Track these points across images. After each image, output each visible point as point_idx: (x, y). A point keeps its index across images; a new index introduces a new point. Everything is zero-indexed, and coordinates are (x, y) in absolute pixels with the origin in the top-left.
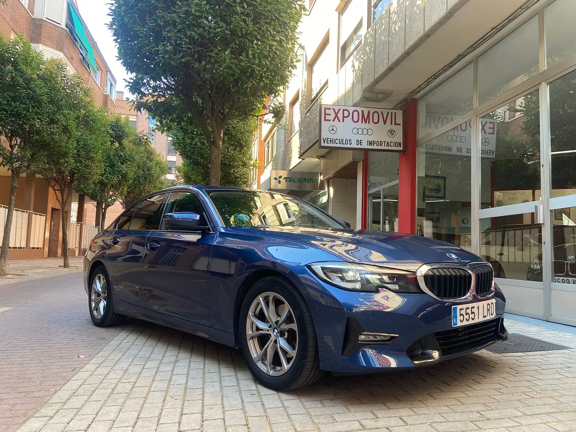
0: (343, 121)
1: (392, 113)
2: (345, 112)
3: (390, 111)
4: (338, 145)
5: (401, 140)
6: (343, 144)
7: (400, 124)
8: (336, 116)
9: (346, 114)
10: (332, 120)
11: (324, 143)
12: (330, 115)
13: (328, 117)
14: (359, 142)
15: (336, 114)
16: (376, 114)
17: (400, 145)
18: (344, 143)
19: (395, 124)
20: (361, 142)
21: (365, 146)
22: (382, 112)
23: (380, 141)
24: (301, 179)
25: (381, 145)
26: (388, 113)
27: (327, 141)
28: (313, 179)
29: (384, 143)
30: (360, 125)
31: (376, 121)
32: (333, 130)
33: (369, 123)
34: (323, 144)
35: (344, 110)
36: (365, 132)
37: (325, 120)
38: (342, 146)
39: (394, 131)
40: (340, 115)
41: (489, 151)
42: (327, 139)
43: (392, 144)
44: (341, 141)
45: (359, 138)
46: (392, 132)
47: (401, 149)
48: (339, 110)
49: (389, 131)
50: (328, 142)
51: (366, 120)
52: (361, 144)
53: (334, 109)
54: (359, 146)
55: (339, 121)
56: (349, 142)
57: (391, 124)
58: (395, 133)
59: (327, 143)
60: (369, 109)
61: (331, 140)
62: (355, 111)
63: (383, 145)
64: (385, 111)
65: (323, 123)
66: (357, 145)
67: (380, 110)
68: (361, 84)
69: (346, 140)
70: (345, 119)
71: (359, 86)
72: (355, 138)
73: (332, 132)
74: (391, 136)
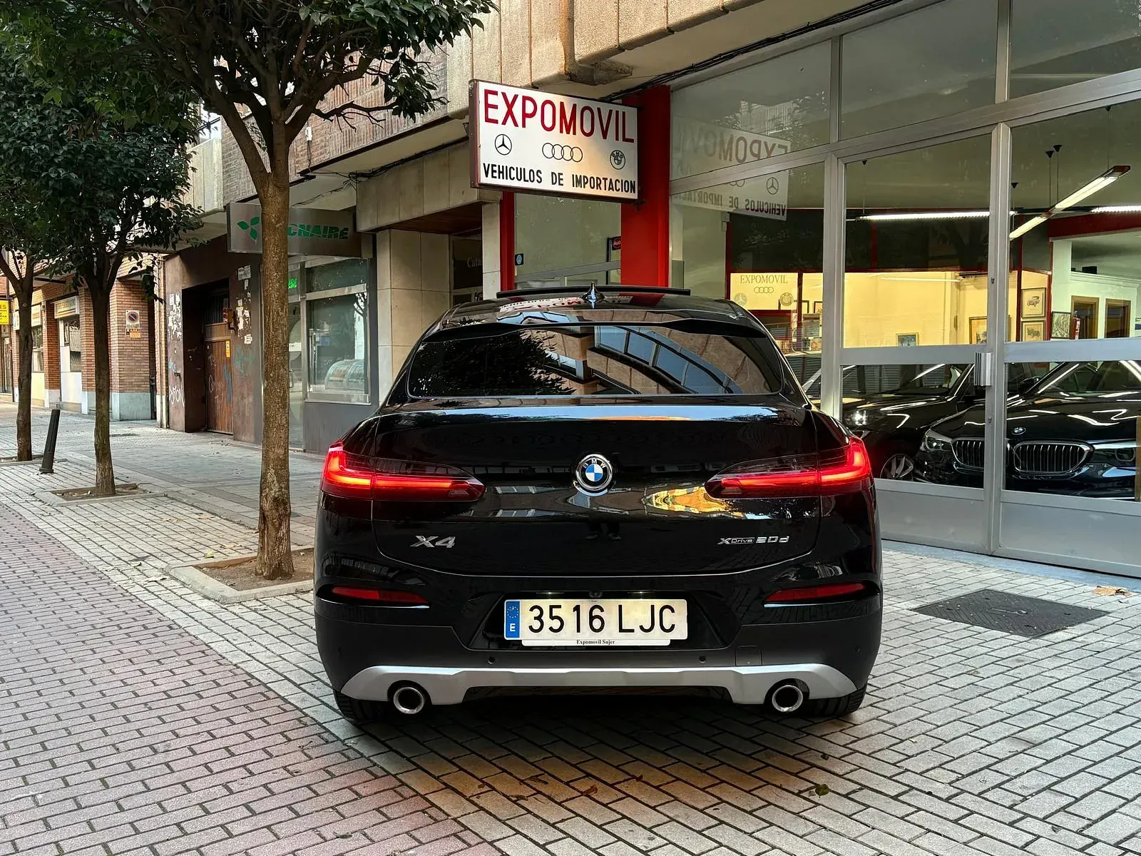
0: (524, 125)
1: (617, 112)
2: (528, 103)
3: (614, 108)
4: (515, 183)
5: (633, 177)
6: (525, 180)
7: (632, 141)
8: (510, 113)
9: (530, 108)
10: (501, 121)
11: (487, 176)
12: (495, 107)
13: (492, 114)
14: (557, 178)
15: (510, 106)
16: (587, 113)
17: (633, 187)
18: (527, 178)
19: (625, 140)
20: (561, 177)
21: (568, 187)
22: (599, 109)
23: (597, 178)
24: (308, 227)
25: (599, 185)
26: (611, 111)
27: (493, 171)
28: (337, 229)
29: (603, 181)
30: (557, 136)
31: (587, 130)
32: (503, 145)
33: (574, 133)
34: (484, 179)
35: (525, 98)
36: (567, 156)
37: (488, 120)
38: (522, 184)
39: (623, 156)
40: (517, 110)
41: (777, 207)
42: (493, 166)
43: (619, 186)
44: (521, 174)
45: (558, 166)
46: (617, 157)
47: (634, 196)
48: (516, 97)
49: (612, 154)
50: (495, 174)
51: (568, 127)
52: (561, 182)
53: (504, 95)
54: (556, 188)
55: (516, 125)
56: (536, 178)
57: (617, 139)
58: (623, 159)
59: (493, 177)
60: (575, 101)
61: (501, 170)
62: (547, 102)
63: (602, 186)
64: (605, 108)
65: (483, 127)
66: (553, 184)
67: (595, 106)
68: (559, 39)
69: (531, 170)
70: (527, 120)
71: (551, 43)
72: (547, 167)
73: (503, 150)
74: (616, 166)
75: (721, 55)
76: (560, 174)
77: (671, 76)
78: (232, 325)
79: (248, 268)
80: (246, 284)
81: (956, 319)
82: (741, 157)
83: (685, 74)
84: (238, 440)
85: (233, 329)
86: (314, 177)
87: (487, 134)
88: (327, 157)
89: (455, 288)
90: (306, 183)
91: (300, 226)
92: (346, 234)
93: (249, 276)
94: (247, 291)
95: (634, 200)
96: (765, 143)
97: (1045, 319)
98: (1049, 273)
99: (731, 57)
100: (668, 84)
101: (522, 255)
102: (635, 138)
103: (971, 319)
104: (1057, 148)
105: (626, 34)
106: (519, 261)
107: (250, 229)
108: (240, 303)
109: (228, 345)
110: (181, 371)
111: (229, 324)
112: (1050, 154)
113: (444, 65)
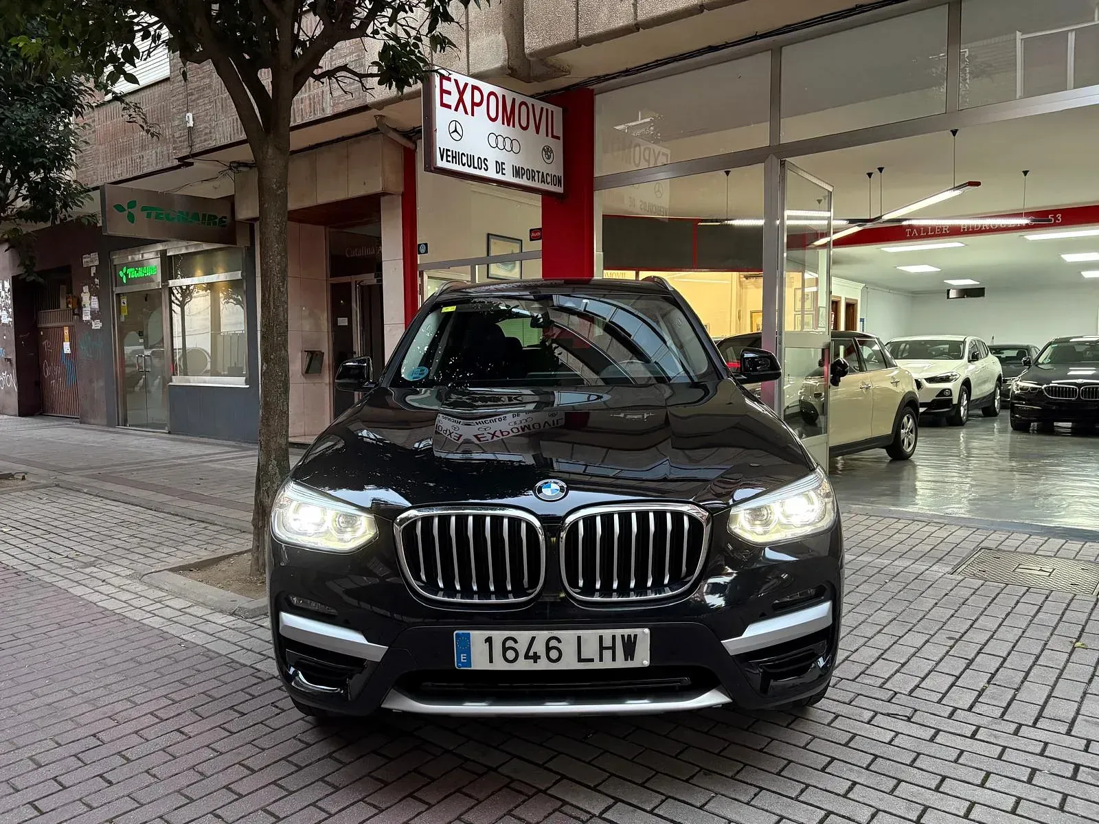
0: (473, 115)
1: (547, 110)
2: (477, 93)
3: (546, 106)
4: (466, 170)
5: (560, 173)
6: (474, 167)
7: (558, 138)
8: (461, 100)
9: (477, 100)
10: (453, 107)
11: (442, 160)
12: (449, 93)
13: (447, 99)
14: (500, 167)
15: (461, 93)
16: (524, 108)
17: (560, 182)
18: (476, 165)
19: (553, 136)
20: (503, 166)
21: (509, 177)
22: (533, 105)
24: (188, 214)
25: (533, 177)
26: (542, 109)
27: (448, 156)
28: (215, 217)
29: (537, 174)
30: (499, 127)
31: (524, 125)
32: (456, 131)
33: (514, 126)
34: (441, 163)
35: (474, 88)
36: (508, 147)
37: (443, 105)
38: (471, 171)
39: (551, 151)
40: (467, 98)
42: (448, 150)
43: (549, 179)
44: (471, 162)
45: (502, 156)
46: (547, 151)
47: (560, 190)
48: (466, 85)
49: (544, 149)
50: (449, 159)
51: (509, 119)
52: (503, 171)
53: (456, 81)
54: (499, 177)
55: (466, 113)
56: (484, 166)
57: (547, 136)
58: (552, 154)
59: (447, 161)
60: (515, 95)
61: (454, 155)
62: (491, 93)
63: (536, 178)
64: (539, 104)
65: (439, 110)
66: (497, 173)
67: (530, 101)
68: (501, 31)
69: (479, 158)
70: (476, 108)
71: (493, 37)
72: (493, 156)
73: (455, 135)
74: (547, 161)
75: (657, 61)
76: (502, 163)
77: (599, 79)
78: (76, 311)
79: (95, 256)
80: (93, 271)
81: (739, 312)
82: (637, 162)
83: (614, 78)
84: (84, 423)
85: (76, 314)
86: (192, 164)
87: (443, 118)
88: (213, 144)
89: (332, 276)
90: (183, 170)
91: (179, 212)
92: (224, 222)
93: (97, 263)
94: (94, 278)
95: (560, 194)
96: (654, 151)
97: (814, 312)
98: (817, 276)
99: (667, 63)
100: (591, 87)
101: (426, 244)
102: (561, 135)
103: (752, 313)
104: (881, 170)
105: (587, 30)
106: (422, 250)
107: (126, 212)
108: (86, 289)
109: (66, 331)
110: (13, 356)
111: (74, 310)
112: (870, 175)
113: (358, 55)
